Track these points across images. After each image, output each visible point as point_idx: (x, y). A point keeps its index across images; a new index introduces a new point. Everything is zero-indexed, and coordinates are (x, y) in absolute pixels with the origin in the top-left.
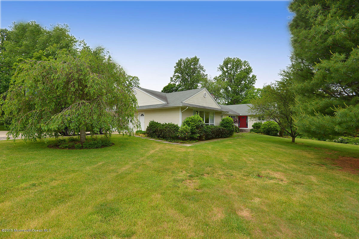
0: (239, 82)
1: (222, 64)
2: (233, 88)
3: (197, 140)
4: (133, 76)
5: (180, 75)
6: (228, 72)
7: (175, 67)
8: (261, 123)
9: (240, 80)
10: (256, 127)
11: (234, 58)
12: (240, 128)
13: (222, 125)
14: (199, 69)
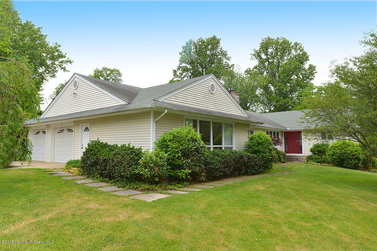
0: (288, 76)
1: (258, 48)
2: (277, 87)
3: (185, 183)
4: (112, 68)
5: (188, 66)
6: (269, 61)
7: (180, 54)
8: (327, 145)
9: (288, 73)
10: (318, 151)
11: (278, 38)
12: (287, 154)
13: (248, 147)
14: (220, 56)
